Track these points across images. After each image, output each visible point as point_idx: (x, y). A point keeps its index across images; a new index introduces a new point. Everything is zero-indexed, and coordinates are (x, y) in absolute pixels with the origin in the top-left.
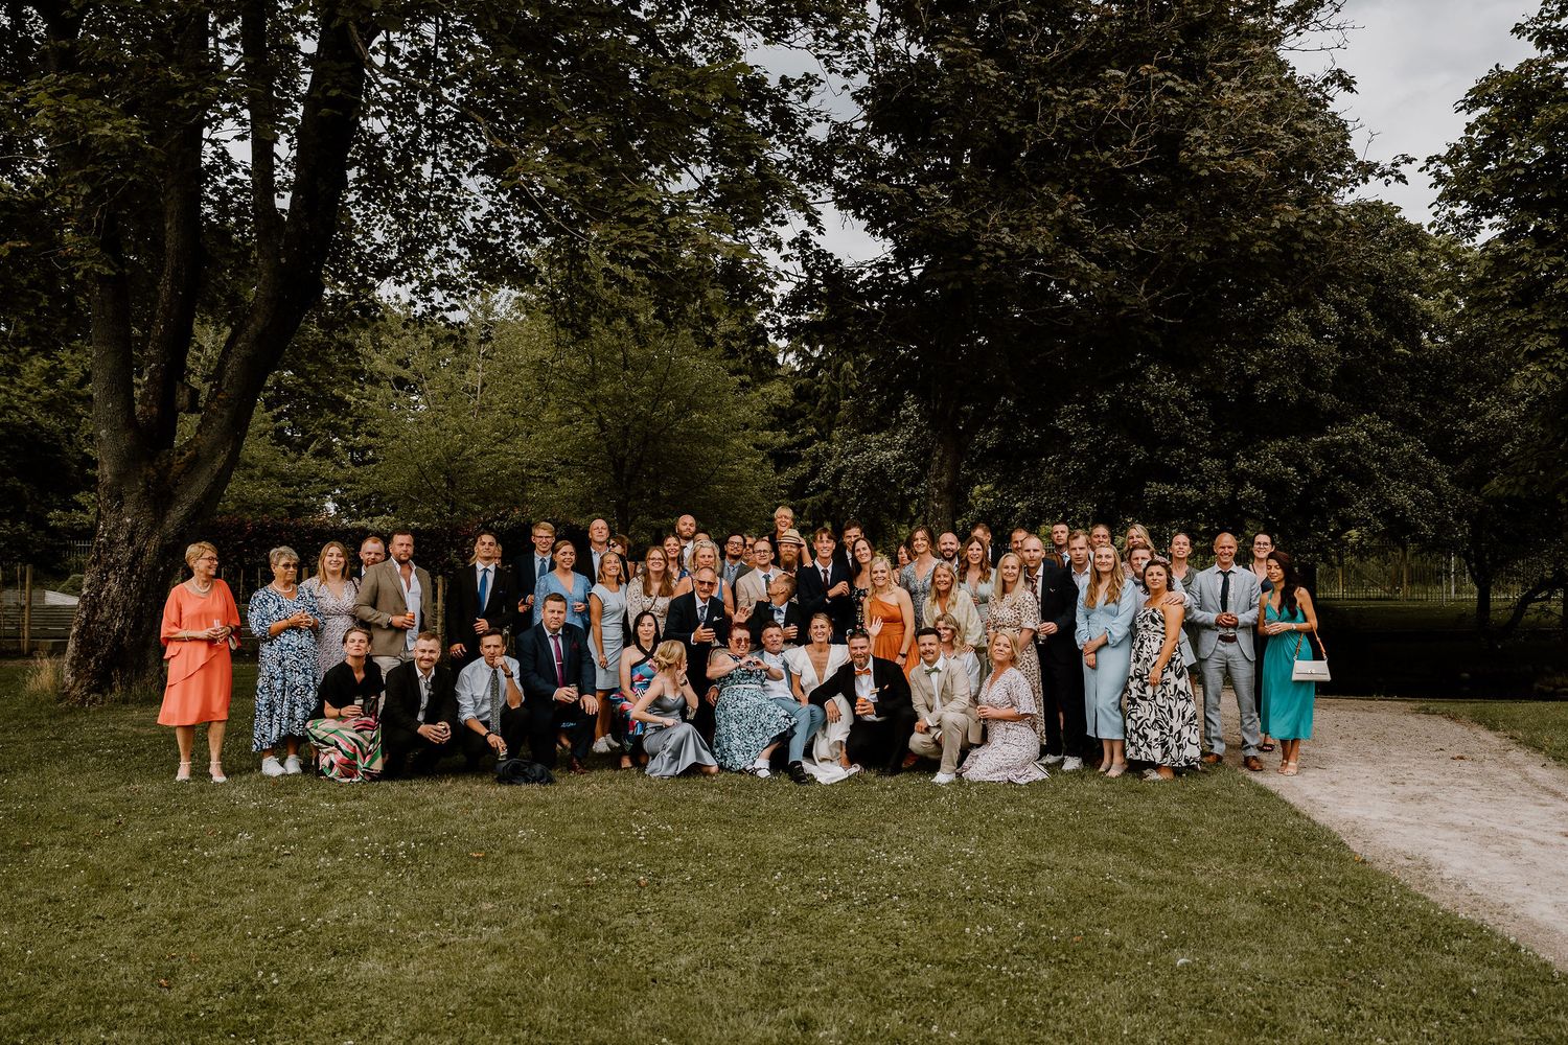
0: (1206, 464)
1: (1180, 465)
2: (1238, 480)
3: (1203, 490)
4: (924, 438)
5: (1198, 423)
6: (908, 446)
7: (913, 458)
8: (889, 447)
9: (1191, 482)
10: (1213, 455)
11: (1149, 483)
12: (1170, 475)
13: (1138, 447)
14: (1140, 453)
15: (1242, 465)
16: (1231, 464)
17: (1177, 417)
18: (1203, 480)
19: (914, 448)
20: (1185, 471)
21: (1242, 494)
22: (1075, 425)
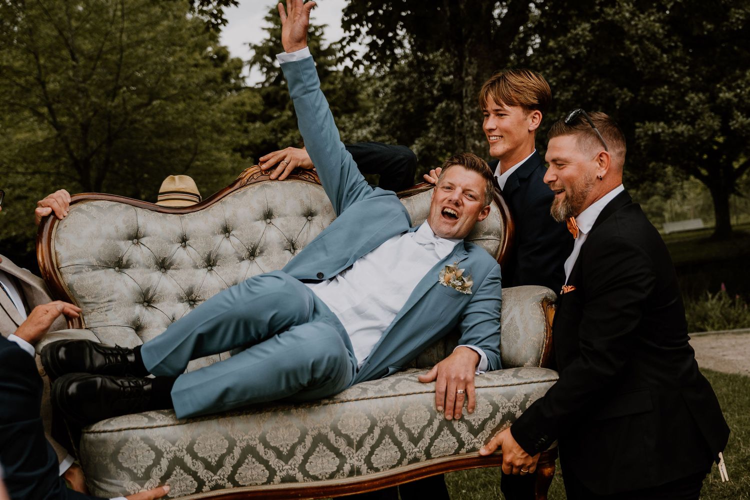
0: (692, 99)
1: (664, 103)
2: (724, 111)
3: (692, 123)
4: (396, 113)
5: (675, 60)
6: (381, 121)
7: (392, 133)
8: (360, 126)
9: (678, 118)
10: (695, 89)
11: (638, 124)
12: (657, 114)
13: (622, 89)
14: (627, 95)
15: (726, 95)
16: (713, 98)
17: (654, 57)
18: (689, 116)
19: (389, 123)
20: (670, 110)
21: (734, 125)
22: (554, 76)
